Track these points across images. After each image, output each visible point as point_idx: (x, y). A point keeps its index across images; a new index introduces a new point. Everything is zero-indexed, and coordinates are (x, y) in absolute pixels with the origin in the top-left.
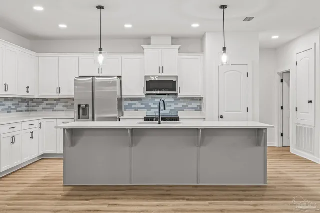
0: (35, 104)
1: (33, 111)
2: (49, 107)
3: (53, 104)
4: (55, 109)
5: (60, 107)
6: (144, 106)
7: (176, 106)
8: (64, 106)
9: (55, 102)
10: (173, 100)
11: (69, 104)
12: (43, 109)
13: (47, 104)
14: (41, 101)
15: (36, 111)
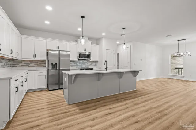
0: (15, 63)
1: (14, 67)
2: (26, 64)
3: (28, 63)
4: (29, 65)
5: (33, 64)
6: (75, 64)
7: (87, 64)
8: (35, 64)
9: (30, 62)
10: (86, 62)
11: (38, 63)
12: (21, 65)
13: (24, 63)
14: (20, 61)
15: (17, 67)
